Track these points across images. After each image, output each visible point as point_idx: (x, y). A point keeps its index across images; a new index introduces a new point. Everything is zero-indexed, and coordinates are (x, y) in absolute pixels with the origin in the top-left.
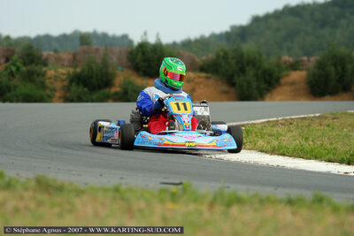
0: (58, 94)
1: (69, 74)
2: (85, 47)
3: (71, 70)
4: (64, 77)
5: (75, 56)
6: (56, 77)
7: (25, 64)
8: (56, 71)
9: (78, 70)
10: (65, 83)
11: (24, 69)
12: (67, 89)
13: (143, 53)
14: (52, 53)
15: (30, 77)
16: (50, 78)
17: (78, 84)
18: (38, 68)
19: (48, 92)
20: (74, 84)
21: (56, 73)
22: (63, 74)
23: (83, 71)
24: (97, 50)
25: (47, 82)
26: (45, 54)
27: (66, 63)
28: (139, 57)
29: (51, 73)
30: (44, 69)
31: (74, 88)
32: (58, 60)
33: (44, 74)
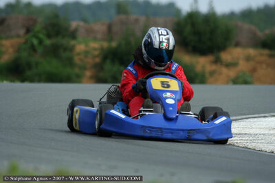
0: (88, 73)
1: (102, 49)
2: (123, 17)
3: (105, 45)
4: (96, 53)
5: (110, 27)
6: (86, 53)
7: (49, 36)
8: (86, 46)
9: (114, 44)
10: (98, 60)
11: (48, 42)
12: (99, 67)
13: (193, 25)
14: (82, 24)
15: (55, 51)
16: (79, 54)
17: (113, 61)
18: (64, 41)
19: (77, 71)
20: (108, 62)
21: (87, 47)
22: (95, 49)
23: (119, 46)
24: (137, 21)
25: (76, 60)
26: (74, 24)
27: (99, 36)
28: (188, 29)
29: (80, 48)
30: (73, 42)
31: (108, 66)
32: (90, 31)
33: (72, 49)
